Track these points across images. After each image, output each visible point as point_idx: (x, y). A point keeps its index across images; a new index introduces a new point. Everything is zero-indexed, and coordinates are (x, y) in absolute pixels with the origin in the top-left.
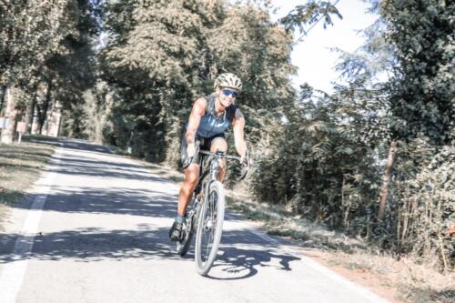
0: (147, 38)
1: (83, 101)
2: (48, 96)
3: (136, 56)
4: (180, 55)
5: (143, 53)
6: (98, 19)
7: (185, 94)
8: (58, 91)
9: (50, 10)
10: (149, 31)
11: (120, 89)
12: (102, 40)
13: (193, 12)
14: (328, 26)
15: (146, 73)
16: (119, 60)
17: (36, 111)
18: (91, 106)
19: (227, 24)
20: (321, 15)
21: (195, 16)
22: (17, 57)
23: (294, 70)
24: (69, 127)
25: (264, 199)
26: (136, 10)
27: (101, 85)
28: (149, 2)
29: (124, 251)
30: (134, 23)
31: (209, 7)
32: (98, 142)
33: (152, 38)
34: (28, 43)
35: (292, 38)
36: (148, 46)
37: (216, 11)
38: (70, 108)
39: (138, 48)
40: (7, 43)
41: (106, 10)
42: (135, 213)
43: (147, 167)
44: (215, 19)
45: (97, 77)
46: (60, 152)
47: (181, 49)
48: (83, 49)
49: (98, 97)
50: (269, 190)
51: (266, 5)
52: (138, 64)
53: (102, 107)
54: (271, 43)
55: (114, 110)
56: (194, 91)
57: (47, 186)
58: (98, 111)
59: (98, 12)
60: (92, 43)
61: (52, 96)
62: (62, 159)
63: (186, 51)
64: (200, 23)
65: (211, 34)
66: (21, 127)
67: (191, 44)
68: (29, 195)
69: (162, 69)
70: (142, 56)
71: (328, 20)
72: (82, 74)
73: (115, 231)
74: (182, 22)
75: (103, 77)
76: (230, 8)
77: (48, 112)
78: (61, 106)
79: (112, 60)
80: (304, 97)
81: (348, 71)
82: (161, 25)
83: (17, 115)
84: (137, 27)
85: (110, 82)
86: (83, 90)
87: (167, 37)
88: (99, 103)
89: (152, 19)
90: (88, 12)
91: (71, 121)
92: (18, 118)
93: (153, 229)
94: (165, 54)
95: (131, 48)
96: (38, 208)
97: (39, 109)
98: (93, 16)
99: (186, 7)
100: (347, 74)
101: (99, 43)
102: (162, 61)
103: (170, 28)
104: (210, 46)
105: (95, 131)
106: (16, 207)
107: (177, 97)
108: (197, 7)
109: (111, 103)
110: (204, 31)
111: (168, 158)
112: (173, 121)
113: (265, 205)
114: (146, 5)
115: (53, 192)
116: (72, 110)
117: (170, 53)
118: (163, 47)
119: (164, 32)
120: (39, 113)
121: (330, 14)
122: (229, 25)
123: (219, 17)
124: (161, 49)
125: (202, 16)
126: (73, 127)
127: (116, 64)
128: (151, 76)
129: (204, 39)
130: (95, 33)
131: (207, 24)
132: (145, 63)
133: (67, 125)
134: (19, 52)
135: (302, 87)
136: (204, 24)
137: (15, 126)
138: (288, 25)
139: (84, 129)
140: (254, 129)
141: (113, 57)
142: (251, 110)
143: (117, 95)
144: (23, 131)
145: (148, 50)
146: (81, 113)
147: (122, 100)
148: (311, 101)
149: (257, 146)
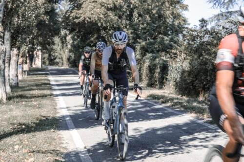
1: (53, 44)
3: (88, 14)
5: (92, 12)
8: (38, 40)
15: (96, 23)
16: (77, 18)
18: (59, 45)
23: (185, 8)
24: (46, 59)
32: (66, 66)
33: (96, 2)
38: (46, 49)
39: (88, 9)
47: (115, 5)
49: (61, 39)
52: (90, 19)
53: (65, 45)
55: (73, 46)
57: (64, 108)
58: (63, 48)
60: (55, 8)
61: (35, 43)
66: (27, 67)
67: (120, 1)
70: (92, 14)
77: (34, 53)
78: (40, 48)
80: (202, 27)
85: (71, 31)
86: (54, 37)
88: (63, 43)
91: (46, 55)
94: (105, 10)
95: (84, 9)
97: (29, 52)
102: (105, 15)
104: (132, 1)
105: (62, 60)
106: (61, 130)
116: (48, 49)
117: (108, 9)
118: (104, 6)
120: (29, 55)
124: (103, 8)
126: (48, 59)
127: (77, 21)
128: (99, 25)
130: (57, 2)
132: (95, 18)
133: (44, 58)
135: (200, 21)
139: (55, 59)
140: (173, 51)
141: (74, 17)
142: (164, 37)
143: (76, 37)
144: (28, 70)
145: (95, 9)
146: (52, 49)
147: (79, 40)
148: (207, 29)
149: (176, 61)
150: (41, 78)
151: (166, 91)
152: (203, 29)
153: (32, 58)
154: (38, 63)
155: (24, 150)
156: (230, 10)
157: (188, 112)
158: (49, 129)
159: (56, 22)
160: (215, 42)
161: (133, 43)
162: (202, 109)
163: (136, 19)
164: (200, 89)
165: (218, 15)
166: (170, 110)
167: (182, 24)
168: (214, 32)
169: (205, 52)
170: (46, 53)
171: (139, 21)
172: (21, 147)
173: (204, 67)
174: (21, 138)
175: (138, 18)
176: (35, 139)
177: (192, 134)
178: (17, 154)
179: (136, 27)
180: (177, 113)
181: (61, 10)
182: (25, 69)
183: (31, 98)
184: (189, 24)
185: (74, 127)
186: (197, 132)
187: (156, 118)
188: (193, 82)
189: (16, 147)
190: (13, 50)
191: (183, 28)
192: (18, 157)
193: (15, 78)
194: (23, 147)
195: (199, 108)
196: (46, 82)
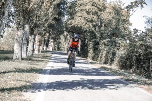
0: (80, 16)
1: (60, 39)
2: (49, 38)
3: (76, 23)
4: (91, 21)
5: (79, 22)
6: (64, 11)
7: (94, 34)
8: (52, 36)
9: (48, 9)
10: (81, 14)
11: (72, 34)
12: (65, 18)
13: (95, 7)
14: (143, 8)
15: (81, 28)
16: (71, 24)
17: (45, 43)
18: (63, 40)
19: (107, 10)
20: (140, 5)
21: (96, 8)
22: (39, 25)
23: (131, 24)
25: (122, 68)
26: (76, 8)
27: (66, 33)
28: (81, 5)
29: (77, 87)
30: (76, 12)
31: (101, 5)
32: (66, 52)
33: (82, 16)
34: (42, 21)
35: (129, 13)
36: (81, 19)
37: (103, 6)
38: (56, 41)
39: (77, 20)
40: (35, 21)
41: (67, 8)
42: (79, 75)
43: (82, 59)
44: (103, 9)
45: (64, 30)
46: (53, 55)
47: (92, 19)
48: (59, 21)
49: (65, 37)
50: (124, 65)
51: (120, 3)
52: (77, 25)
53: (66, 40)
54: (122, 16)
56: (97, 33)
57: (50, 67)
58: (65, 42)
59: (64, 9)
60: (62, 19)
62: (54, 58)
63: (93, 20)
64: (98, 10)
65: (102, 14)
66: (41, 48)
67: (95, 17)
68: (44, 70)
69: (86, 26)
70: (79, 23)
71: (142, 6)
72: (59, 30)
73: (73, 81)
74: (92, 10)
75: (66, 31)
76: (108, 5)
77: (49, 43)
78: (53, 41)
79: (69, 24)
80: (135, 33)
81: (150, 23)
82: (85, 12)
83: (39, 44)
84: (77, 13)
85: (69, 32)
86: (60, 35)
87: (87, 16)
88: (65, 39)
89: (82, 10)
90: (61, 9)
91: (56, 45)
92: (40, 45)
93: (86, 79)
94: (86, 21)
95: (75, 20)
96: (47, 74)
97: (46, 42)
98: (62, 10)
99: (93, 5)
100: (149, 25)
101: (64, 19)
102: (86, 24)
103: (88, 13)
104: (101, 18)
105: (64, 48)
106: (40, 74)
107: (91, 35)
108: (96, 5)
109: (69, 38)
110: (99, 13)
111: (89, 56)
112: (90, 44)
113: (123, 70)
114: (80, 5)
115: (52, 69)
116: (57, 42)
117: (88, 21)
118: (86, 19)
119: (86, 14)
120: (46, 43)
121: (143, 4)
122: (108, 10)
123: (104, 8)
124: (85, 20)
125: (98, 8)
126: (57, 47)
127: (70, 26)
128: (82, 29)
129: (99, 15)
130: (63, 16)
131: (100, 10)
132: (80, 25)
133: (55, 47)
134: (39, 24)
135: (134, 30)
136: (99, 11)
137: (39, 48)
138: (128, 9)
139: (61, 48)
140: (118, 45)
142: (116, 38)
146: (60, 42)
148: (137, 34)
149: (119, 51)
153: (47, 46)
158: (33, 72)
161: (99, 40)
163: (103, 28)
168: (141, 36)
171: (105, 29)
179: (101, 32)
193: (31, 51)
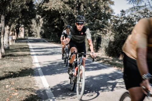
1: (32, 23)
3: (53, 6)
4: (69, 3)
5: (55, 4)
8: (22, 21)
15: (58, 11)
16: (46, 8)
18: (35, 24)
24: (27, 33)
27: (38, 16)
32: (39, 37)
38: (27, 26)
39: (53, 2)
49: (36, 21)
52: (54, 8)
53: (38, 24)
55: (44, 25)
56: (75, 16)
58: (37, 26)
61: (20, 23)
69: (63, 9)
70: (55, 6)
77: (20, 29)
78: (23, 26)
86: (32, 19)
88: (37, 23)
91: (27, 30)
94: (64, 4)
95: (51, 3)
102: (63, 6)
105: (37, 34)
107: (70, 19)
109: (42, 22)
117: (65, 3)
118: (63, 1)
120: (17, 30)
126: (28, 33)
127: (46, 10)
128: (60, 12)
132: (57, 8)
133: (26, 32)
135: (121, 11)
139: (32, 33)
140: (104, 29)
141: (44, 7)
142: (99, 21)
143: (45, 20)
144: (15, 39)
145: (57, 3)
146: (31, 27)
147: (47, 21)
148: (125, 16)
149: (106, 35)
150: (23, 44)
151: (99, 53)
152: (122, 17)
153: (18, 32)
154: (22, 35)
155: (11, 88)
156: (139, 5)
157: (113, 66)
158: (28, 75)
159: (33, 10)
160: (130, 24)
162: (121, 65)
163: (82, 9)
164: (120, 53)
165: (132, 8)
166: (102, 65)
167: (110, 13)
168: (130, 18)
169: (123, 30)
170: (27, 29)
171: (84, 11)
172: (10, 86)
173: (123, 39)
174: (10, 81)
175: (84, 9)
176: (19, 81)
177: (115, 80)
178: (7, 90)
179: (82, 14)
180: (106, 67)
181: (36, 3)
182: (13, 39)
183: (17, 56)
184: (114, 13)
185: (43, 74)
186: (118, 79)
187: (93, 69)
188: (116, 48)
189: (7, 86)
190: (6, 27)
191: (111, 15)
192: (8, 92)
193: (7, 44)
194: (11, 86)
195: (119, 64)
196: (27, 47)
